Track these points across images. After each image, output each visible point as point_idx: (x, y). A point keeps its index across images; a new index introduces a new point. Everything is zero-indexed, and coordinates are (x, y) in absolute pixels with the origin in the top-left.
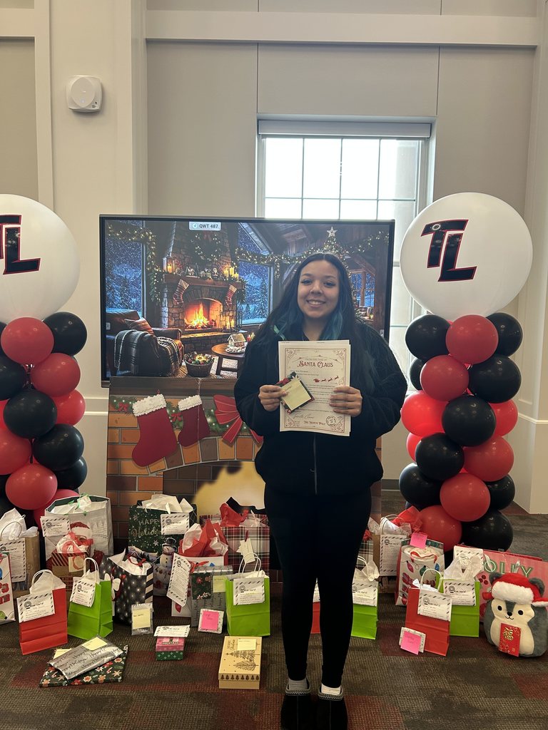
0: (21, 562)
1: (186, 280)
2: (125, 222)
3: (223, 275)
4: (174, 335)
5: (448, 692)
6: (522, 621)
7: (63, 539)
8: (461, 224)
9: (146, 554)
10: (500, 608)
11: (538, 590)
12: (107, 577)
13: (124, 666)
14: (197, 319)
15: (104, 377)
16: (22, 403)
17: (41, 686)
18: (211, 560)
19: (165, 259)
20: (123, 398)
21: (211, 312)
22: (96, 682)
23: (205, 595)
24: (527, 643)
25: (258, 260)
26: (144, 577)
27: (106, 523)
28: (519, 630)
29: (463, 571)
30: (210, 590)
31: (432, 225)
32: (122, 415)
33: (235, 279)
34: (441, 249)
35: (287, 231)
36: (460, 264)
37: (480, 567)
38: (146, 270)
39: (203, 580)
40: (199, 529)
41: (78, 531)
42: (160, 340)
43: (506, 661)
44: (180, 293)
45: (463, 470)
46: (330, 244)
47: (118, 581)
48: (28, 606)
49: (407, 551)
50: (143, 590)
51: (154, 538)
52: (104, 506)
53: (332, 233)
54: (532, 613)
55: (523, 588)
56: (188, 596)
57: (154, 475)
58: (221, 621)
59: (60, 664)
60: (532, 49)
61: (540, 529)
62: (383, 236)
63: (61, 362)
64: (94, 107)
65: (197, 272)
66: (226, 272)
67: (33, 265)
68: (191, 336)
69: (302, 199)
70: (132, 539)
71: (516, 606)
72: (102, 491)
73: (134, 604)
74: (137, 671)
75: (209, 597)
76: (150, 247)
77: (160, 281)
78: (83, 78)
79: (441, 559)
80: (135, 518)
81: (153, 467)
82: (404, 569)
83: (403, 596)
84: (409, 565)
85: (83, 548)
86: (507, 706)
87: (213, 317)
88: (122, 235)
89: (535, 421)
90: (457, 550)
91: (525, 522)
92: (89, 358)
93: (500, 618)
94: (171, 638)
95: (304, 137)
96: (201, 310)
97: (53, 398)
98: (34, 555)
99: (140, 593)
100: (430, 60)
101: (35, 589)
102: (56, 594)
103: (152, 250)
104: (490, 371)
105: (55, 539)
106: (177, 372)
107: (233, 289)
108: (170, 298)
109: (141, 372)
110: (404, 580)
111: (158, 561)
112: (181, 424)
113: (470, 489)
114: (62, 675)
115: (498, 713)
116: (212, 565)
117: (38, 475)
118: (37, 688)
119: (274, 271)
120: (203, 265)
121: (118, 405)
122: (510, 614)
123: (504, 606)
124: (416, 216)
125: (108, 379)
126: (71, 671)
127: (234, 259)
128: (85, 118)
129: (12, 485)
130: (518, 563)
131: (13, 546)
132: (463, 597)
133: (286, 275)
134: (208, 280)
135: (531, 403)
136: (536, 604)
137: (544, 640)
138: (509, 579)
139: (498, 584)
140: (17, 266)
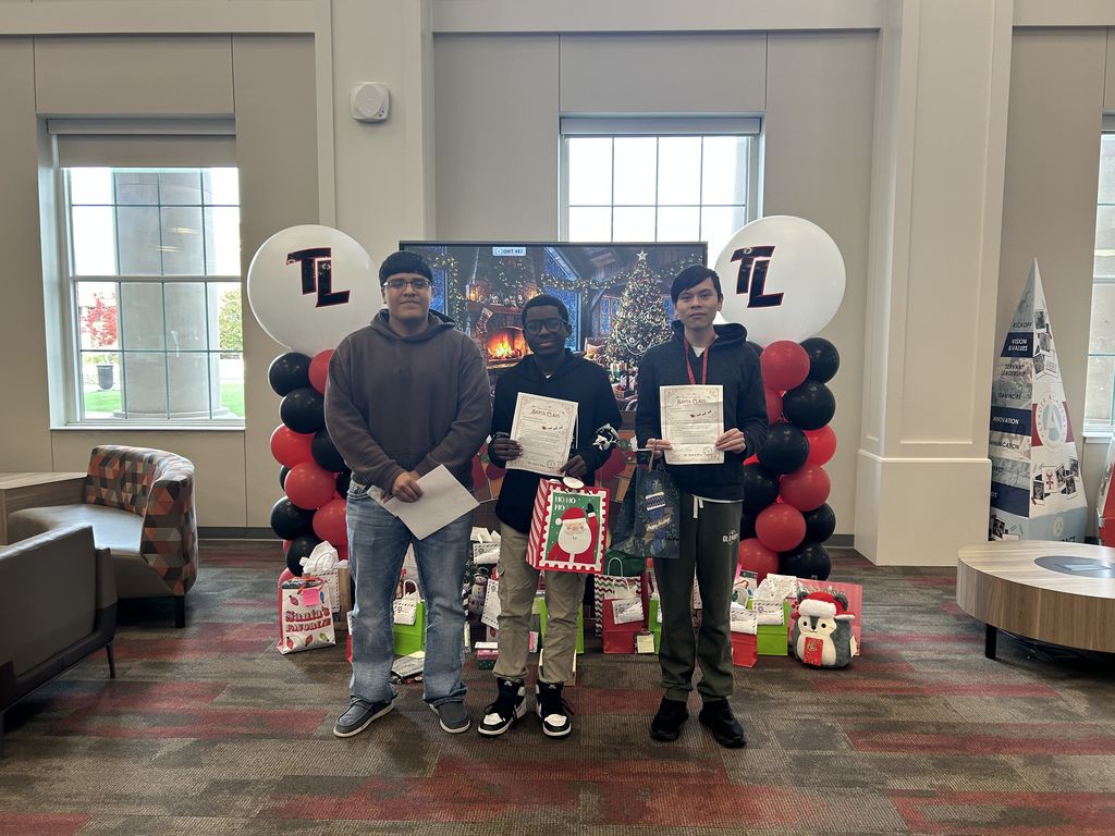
0: (336, 593)
1: (490, 308)
2: (425, 247)
6: (824, 634)
8: (768, 251)
10: (805, 624)
11: (841, 604)
14: (502, 349)
19: (467, 286)
21: (516, 341)
24: (829, 654)
25: (565, 286)
28: (821, 642)
31: (741, 250)
34: (748, 276)
35: (595, 255)
36: (767, 290)
37: (792, 591)
38: (448, 298)
43: (808, 670)
44: (483, 322)
45: (778, 500)
46: (641, 268)
53: (642, 256)
54: (834, 625)
58: (536, 641)
60: (877, 31)
61: (883, 577)
62: (696, 258)
64: (380, 116)
65: (501, 300)
67: (343, 297)
68: (499, 366)
69: (612, 206)
71: (820, 620)
76: (451, 273)
77: (462, 309)
78: (368, 85)
79: (754, 583)
87: (518, 347)
89: (882, 459)
90: (770, 576)
91: (867, 573)
93: (806, 632)
94: (491, 650)
95: (613, 136)
96: (506, 340)
100: (757, 48)
103: (454, 277)
104: (803, 397)
108: (473, 327)
111: (470, 592)
113: (785, 518)
115: (791, 700)
119: (582, 297)
120: (507, 291)
122: (814, 628)
123: (808, 621)
124: (745, 223)
126: (403, 672)
127: (540, 285)
128: (370, 128)
129: (320, 521)
130: (830, 588)
131: (327, 577)
132: (772, 617)
133: (594, 302)
134: (513, 308)
135: (877, 440)
136: (840, 617)
137: (845, 651)
138: (814, 596)
139: (804, 602)
140: (328, 298)
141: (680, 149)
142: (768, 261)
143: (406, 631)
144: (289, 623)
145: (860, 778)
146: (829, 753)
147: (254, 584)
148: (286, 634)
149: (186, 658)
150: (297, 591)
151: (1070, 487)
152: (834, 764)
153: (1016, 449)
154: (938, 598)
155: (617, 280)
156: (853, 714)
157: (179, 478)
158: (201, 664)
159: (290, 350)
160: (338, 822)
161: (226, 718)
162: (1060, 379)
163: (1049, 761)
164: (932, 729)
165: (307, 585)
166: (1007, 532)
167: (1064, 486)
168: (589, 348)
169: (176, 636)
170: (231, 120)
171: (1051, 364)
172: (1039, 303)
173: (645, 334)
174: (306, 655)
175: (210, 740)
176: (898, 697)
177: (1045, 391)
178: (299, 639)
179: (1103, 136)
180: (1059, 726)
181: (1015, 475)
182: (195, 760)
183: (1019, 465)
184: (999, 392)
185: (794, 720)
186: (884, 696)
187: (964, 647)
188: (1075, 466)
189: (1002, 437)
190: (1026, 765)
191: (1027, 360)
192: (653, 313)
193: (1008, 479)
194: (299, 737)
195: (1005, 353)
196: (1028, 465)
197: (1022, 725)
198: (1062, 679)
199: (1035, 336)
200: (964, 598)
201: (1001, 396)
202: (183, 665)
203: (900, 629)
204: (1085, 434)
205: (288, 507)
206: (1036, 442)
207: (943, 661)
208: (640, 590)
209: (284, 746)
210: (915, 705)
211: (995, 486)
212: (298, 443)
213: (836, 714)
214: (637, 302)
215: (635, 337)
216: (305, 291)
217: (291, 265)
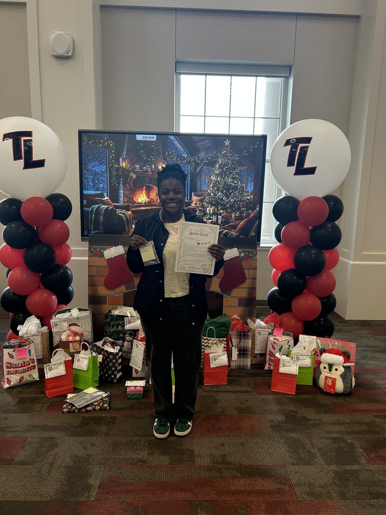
0: (40, 347)
1: (135, 173)
2: (94, 134)
3: (158, 169)
4: (127, 208)
5: (294, 412)
6: (337, 374)
7: (65, 333)
8: (308, 140)
9: (116, 342)
10: (325, 368)
11: (347, 357)
12: (94, 354)
13: (109, 402)
14: (142, 198)
15: (83, 235)
16: (35, 251)
17: (63, 412)
19: (121, 159)
20: (98, 248)
21: (150, 193)
22: (95, 410)
24: (340, 386)
25: (181, 160)
26: (117, 354)
27: (90, 323)
28: (335, 379)
29: (304, 348)
31: (290, 140)
32: (97, 259)
34: (295, 155)
35: (199, 141)
36: (307, 165)
37: (314, 346)
38: (109, 166)
41: (74, 328)
42: (118, 211)
43: (327, 397)
44: (130, 181)
45: (305, 291)
46: (226, 150)
47: (101, 356)
48: (50, 369)
49: (271, 338)
50: (117, 361)
51: (120, 332)
52: (88, 314)
53: (227, 143)
54: (343, 370)
55: (338, 356)
57: (118, 295)
59: (72, 401)
60: (358, 17)
61: (351, 328)
62: (259, 145)
63: (57, 225)
64: (68, 53)
65: (141, 168)
67: (41, 163)
68: (138, 209)
69: (205, 116)
70: (107, 333)
71: (334, 366)
72: (85, 305)
74: (117, 404)
76: (111, 151)
77: (118, 173)
78: (60, 34)
79: (292, 342)
80: (108, 320)
81: (118, 290)
82: (270, 348)
83: (269, 364)
84: (273, 346)
85: (78, 338)
86: (327, 418)
87: (151, 197)
88: (93, 143)
89: (351, 262)
90: (301, 337)
91: (342, 324)
92: (73, 222)
93: (325, 373)
94: (136, 387)
95: (206, 74)
96: (144, 192)
97: (53, 248)
98: (47, 344)
99: (115, 363)
100: (290, 24)
101: (54, 360)
102: (66, 363)
103: (112, 153)
104: (323, 230)
105: (59, 333)
106: (129, 231)
108: (124, 184)
109: (107, 232)
110: (270, 355)
111: (123, 346)
113: (310, 302)
114: (75, 406)
115: (322, 421)
117: (46, 295)
118: (60, 414)
119: (191, 167)
120: (145, 163)
121: (94, 252)
122: (330, 371)
123: (327, 367)
125: (87, 236)
126: (79, 404)
127: (165, 159)
128: (62, 61)
129: (31, 302)
130: (336, 343)
131: (35, 337)
132: (304, 363)
133: (198, 170)
134: (149, 173)
135: (349, 251)
136: (345, 365)
137: (349, 385)
138: (331, 351)
139: (324, 355)
140: (31, 164)
142: (307, 147)
143: (82, 374)
144: (8, 369)
146: (356, 467)
148: (6, 376)
150: (13, 349)
152: (361, 476)
155: (212, 157)
159: (9, 196)
165: (20, 346)
168: (194, 198)
173: (228, 191)
174: (20, 389)
178: (15, 379)
185: (328, 438)
186: (377, 417)
192: (233, 178)
194: (5, 462)
203: (371, 364)
205: (11, 293)
208: (226, 346)
212: (17, 255)
213: (352, 433)
214: (224, 171)
215: (222, 192)
216: (15, 159)
217: (5, 141)
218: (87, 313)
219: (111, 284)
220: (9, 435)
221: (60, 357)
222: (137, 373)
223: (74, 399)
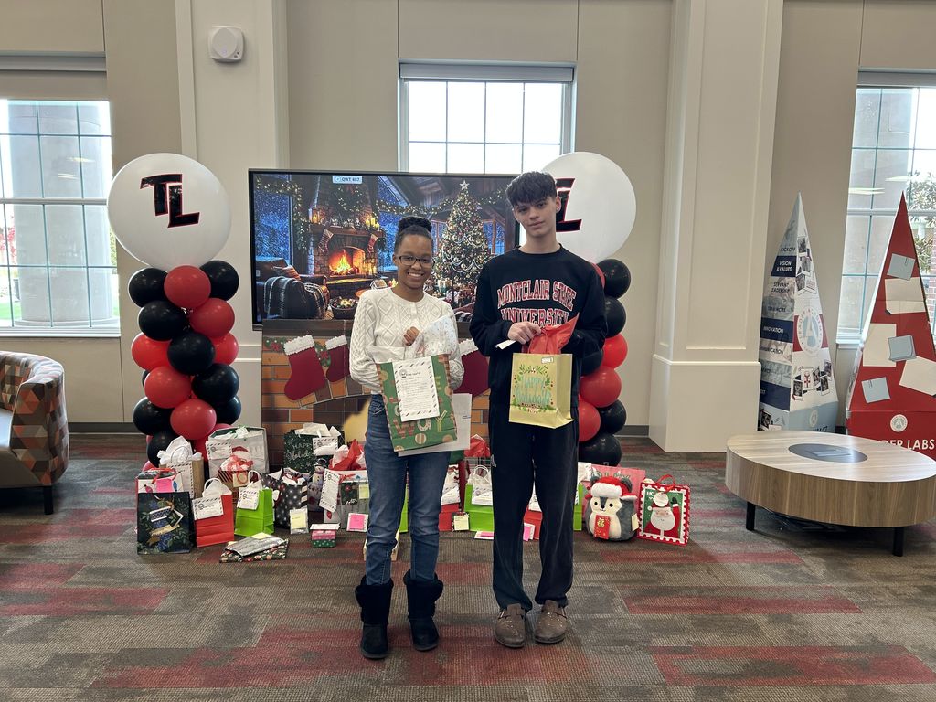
0: (190, 482)
1: (331, 230)
2: (271, 175)
3: (365, 225)
4: (320, 281)
6: (611, 512)
7: (226, 461)
8: (569, 183)
9: (299, 473)
10: (596, 504)
11: (626, 488)
12: (267, 488)
13: (287, 550)
14: (342, 266)
15: (255, 321)
16: (184, 342)
17: (221, 562)
18: (357, 472)
19: (310, 210)
20: (275, 339)
21: (354, 259)
22: (265, 559)
23: (353, 501)
24: (616, 529)
25: (397, 211)
26: (300, 487)
27: (263, 448)
28: (609, 519)
30: (357, 497)
32: (275, 354)
33: (376, 229)
35: (423, 184)
36: (568, 218)
38: (293, 220)
39: (351, 488)
40: (347, 449)
41: (239, 454)
42: (307, 286)
43: (598, 543)
44: (325, 242)
46: (463, 196)
47: (278, 492)
48: (202, 507)
50: (299, 499)
51: (307, 459)
53: (464, 186)
54: (620, 505)
55: (614, 486)
56: (338, 504)
57: (305, 408)
59: (235, 548)
61: (670, 462)
63: (217, 305)
64: (236, 57)
65: (340, 223)
66: (367, 222)
67: (193, 219)
68: (336, 282)
69: (447, 143)
70: (287, 461)
71: (608, 501)
72: (257, 422)
73: (292, 509)
74: (297, 553)
75: (356, 503)
76: (296, 199)
77: (306, 230)
78: (224, 28)
80: (290, 443)
81: (304, 401)
85: (245, 467)
86: (588, 567)
87: (355, 264)
88: (269, 188)
89: (671, 362)
91: (658, 458)
92: (241, 303)
93: (596, 510)
94: (325, 530)
95: (447, 80)
96: (345, 258)
97: (211, 339)
98: (200, 477)
99: (297, 500)
101: (207, 493)
102: (224, 498)
103: (298, 202)
105: (218, 461)
106: (323, 315)
107: (375, 238)
108: (316, 247)
109: (291, 314)
111: (311, 480)
112: (329, 362)
114: (238, 554)
116: (358, 477)
117: (199, 408)
118: (217, 563)
120: (346, 215)
121: (271, 345)
122: (603, 507)
123: (599, 502)
125: (260, 323)
126: (244, 551)
127: (375, 210)
128: (226, 68)
129: (177, 417)
130: (619, 472)
131: (182, 468)
134: (351, 230)
135: (667, 346)
136: (623, 498)
137: (628, 527)
138: (605, 480)
139: (596, 485)
140: (180, 219)
141: (505, 93)
142: (568, 192)
143: (250, 515)
145: (629, 637)
146: (606, 616)
147: (124, 474)
149: (51, 542)
150: (151, 480)
151: (824, 385)
152: (610, 624)
153: (781, 354)
154: (712, 479)
155: (442, 206)
156: (632, 581)
157: (44, 381)
158: (62, 547)
159: (148, 266)
160: (164, 691)
161: (77, 596)
162: (818, 295)
163: (789, 620)
164: (695, 592)
165: (161, 476)
166: (772, 424)
167: (819, 384)
169: (44, 521)
170: (101, 58)
171: (810, 283)
172: (802, 231)
173: (467, 255)
175: (59, 616)
176: (669, 566)
177: (805, 305)
179: (858, 89)
180: (801, 588)
181: (779, 376)
182: (41, 636)
183: (783, 367)
184: (768, 306)
186: (658, 565)
187: (730, 520)
188: (828, 368)
189: (770, 344)
190: (769, 622)
191: (791, 279)
192: (474, 237)
193: (774, 379)
194: (140, 612)
195: (775, 273)
196: (790, 367)
197: (769, 588)
198: (805, 547)
199: (798, 259)
200: (731, 480)
201: (771, 309)
202: (45, 547)
204: (838, 341)
205: (147, 406)
206: (797, 348)
207: (711, 533)
208: (458, 476)
209: (126, 621)
210: (683, 572)
211: (764, 385)
212: (157, 349)
213: (616, 582)
214: (460, 226)
215: (459, 257)
216: (158, 213)
217: (144, 189)
218: (260, 433)
219: (295, 392)
220: (147, 586)
221: (216, 490)
222: (330, 517)
223: (237, 546)
